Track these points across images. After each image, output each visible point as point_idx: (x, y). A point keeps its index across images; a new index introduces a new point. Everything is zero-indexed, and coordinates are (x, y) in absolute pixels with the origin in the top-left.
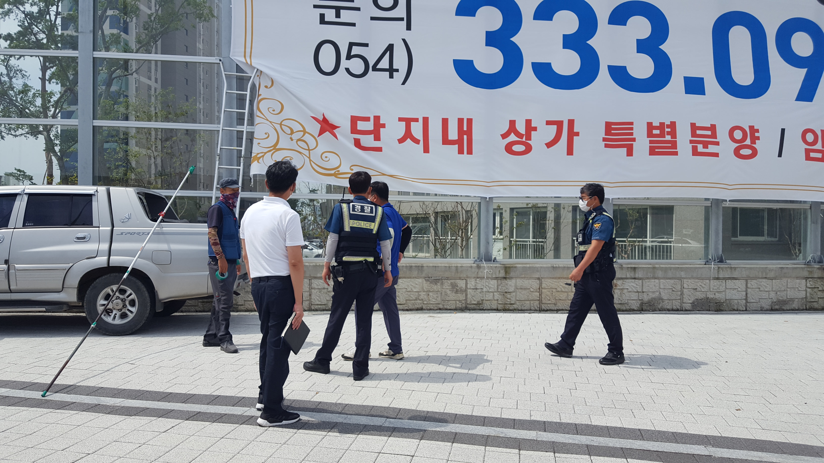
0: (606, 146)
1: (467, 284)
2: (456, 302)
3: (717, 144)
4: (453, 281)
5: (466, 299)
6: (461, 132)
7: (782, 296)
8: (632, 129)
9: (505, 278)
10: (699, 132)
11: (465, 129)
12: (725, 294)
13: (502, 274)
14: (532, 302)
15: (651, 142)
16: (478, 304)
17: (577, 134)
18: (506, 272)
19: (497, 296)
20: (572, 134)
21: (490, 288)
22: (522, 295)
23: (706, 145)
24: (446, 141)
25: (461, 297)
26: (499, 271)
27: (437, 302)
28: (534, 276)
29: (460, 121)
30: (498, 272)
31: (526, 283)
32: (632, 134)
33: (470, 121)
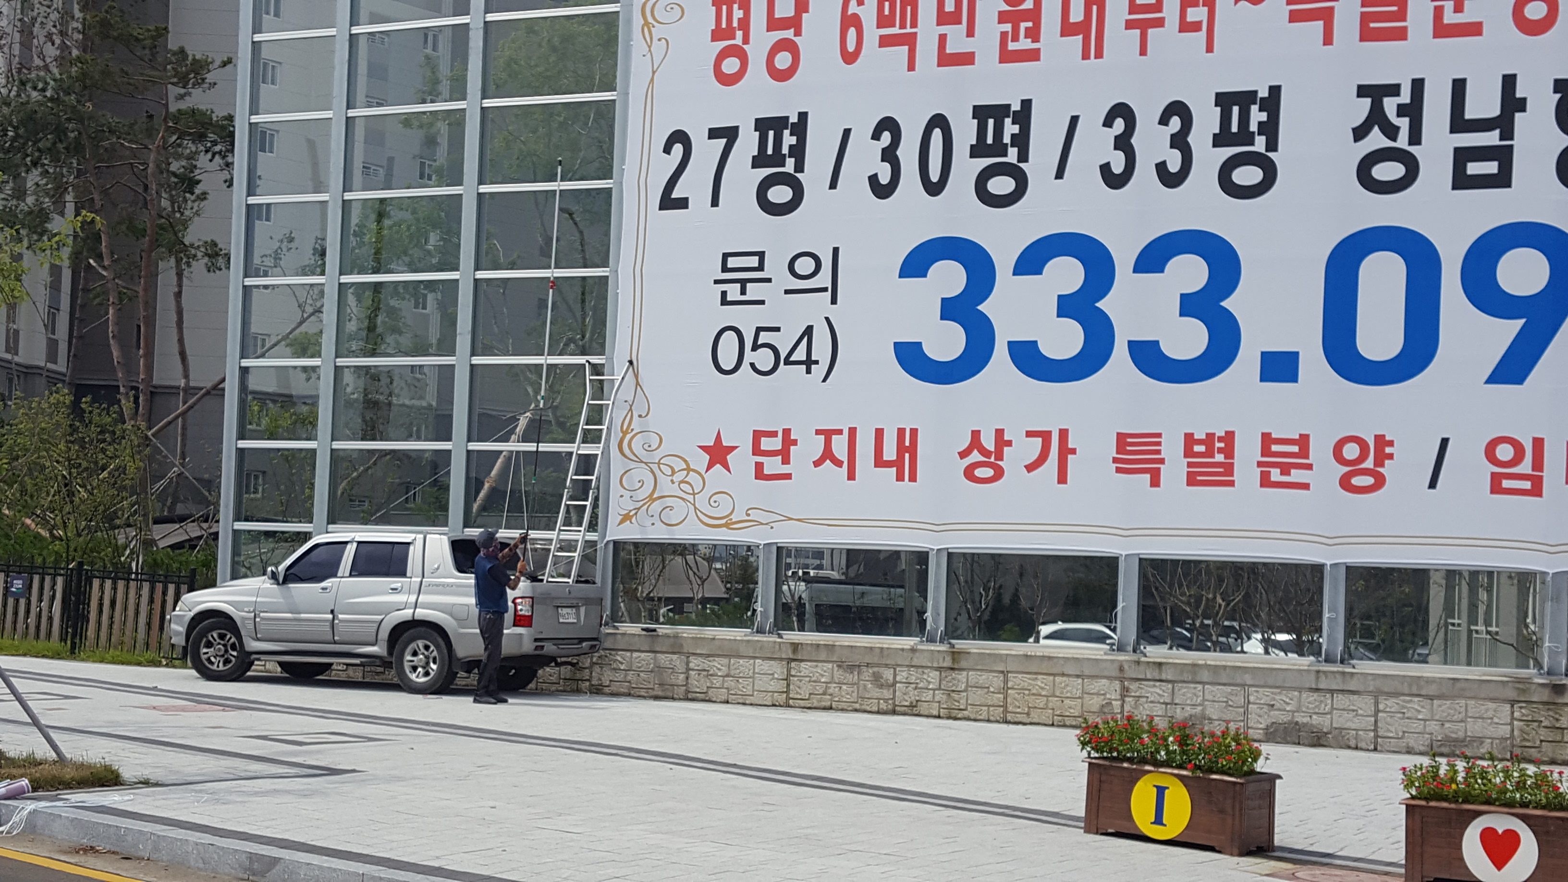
0: (1119, 470)
1: (895, 675)
2: (879, 703)
3: (1309, 467)
4: (876, 669)
5: (894, 699)
6: (901, 449)
7: (1457, 730)
8: (1159, 444)
9: (952, 669)
10: (1275, 448)
11: (907, 444)
12: (1332, 718)
13: (948, 663)
14: (991, 709)
15: (1189, 465)
16: (912, 706)
17: (1073, 451)
18: (954, 660)
19: (939, 696)
20: (1065, 451)
21: (929, 682)
22: (976, 696)
23: (1285, 469)
24: (879, 462)
25: (887, 694)
26: (944, 658)
27: (852, 700)
28: (996, 669)
29: (901, 432)
30: (941, 660)
31: (983, 678)
32: (1158, 452)
33: (914, 432)
